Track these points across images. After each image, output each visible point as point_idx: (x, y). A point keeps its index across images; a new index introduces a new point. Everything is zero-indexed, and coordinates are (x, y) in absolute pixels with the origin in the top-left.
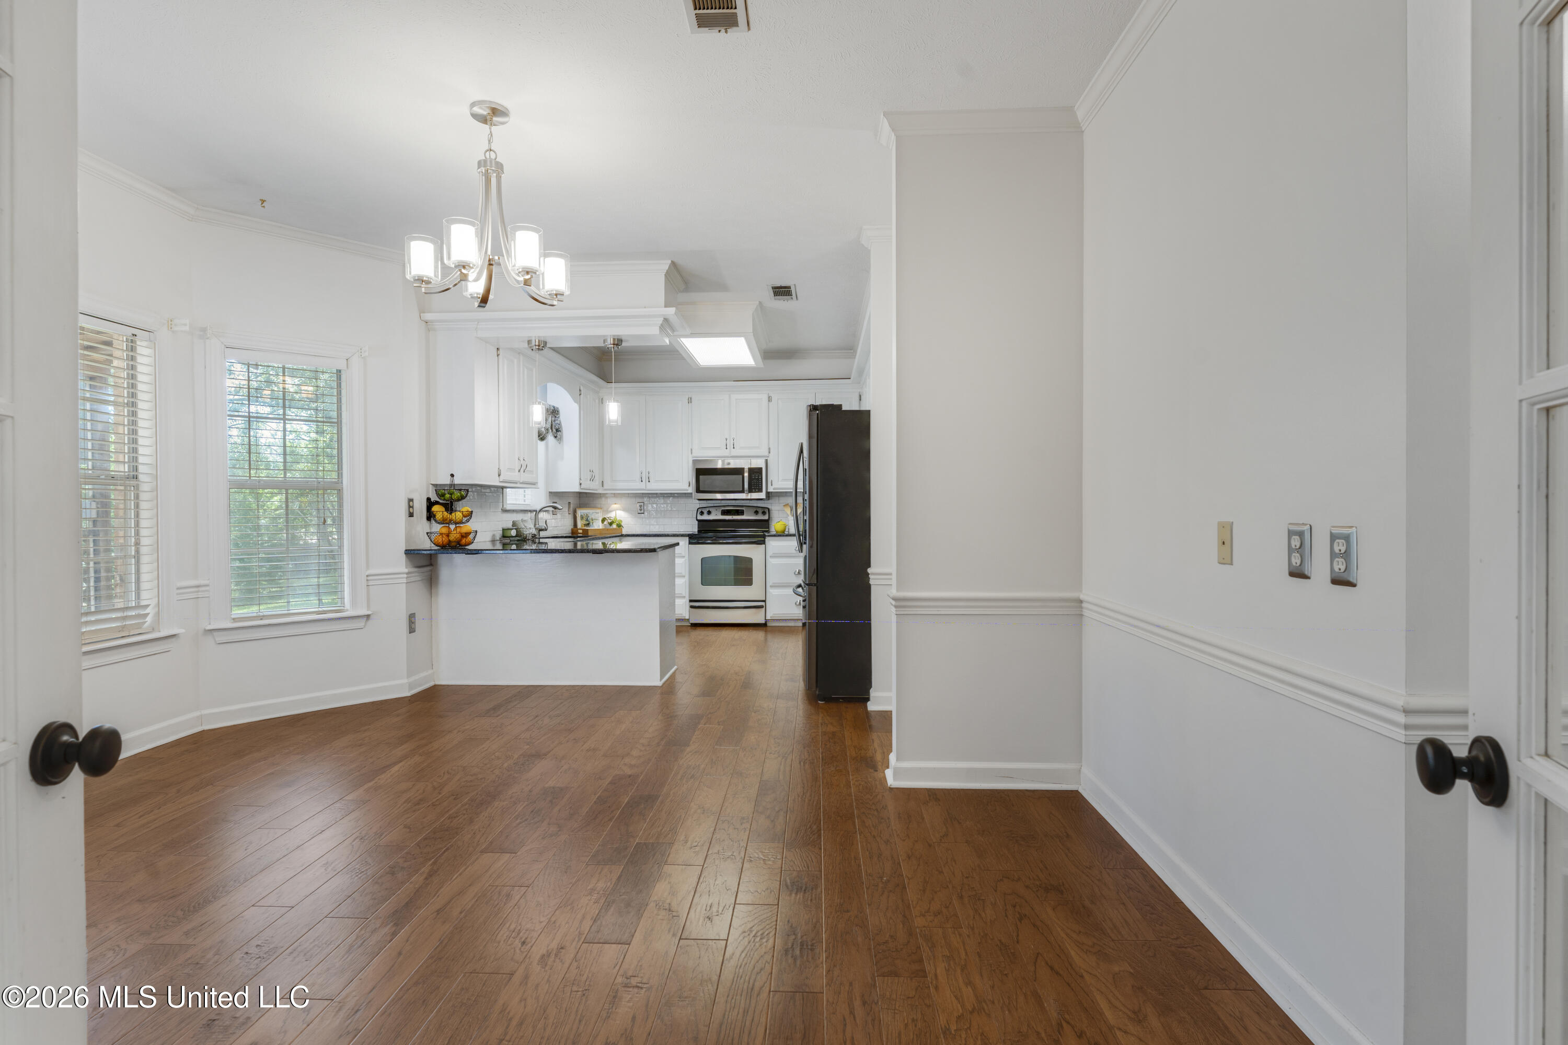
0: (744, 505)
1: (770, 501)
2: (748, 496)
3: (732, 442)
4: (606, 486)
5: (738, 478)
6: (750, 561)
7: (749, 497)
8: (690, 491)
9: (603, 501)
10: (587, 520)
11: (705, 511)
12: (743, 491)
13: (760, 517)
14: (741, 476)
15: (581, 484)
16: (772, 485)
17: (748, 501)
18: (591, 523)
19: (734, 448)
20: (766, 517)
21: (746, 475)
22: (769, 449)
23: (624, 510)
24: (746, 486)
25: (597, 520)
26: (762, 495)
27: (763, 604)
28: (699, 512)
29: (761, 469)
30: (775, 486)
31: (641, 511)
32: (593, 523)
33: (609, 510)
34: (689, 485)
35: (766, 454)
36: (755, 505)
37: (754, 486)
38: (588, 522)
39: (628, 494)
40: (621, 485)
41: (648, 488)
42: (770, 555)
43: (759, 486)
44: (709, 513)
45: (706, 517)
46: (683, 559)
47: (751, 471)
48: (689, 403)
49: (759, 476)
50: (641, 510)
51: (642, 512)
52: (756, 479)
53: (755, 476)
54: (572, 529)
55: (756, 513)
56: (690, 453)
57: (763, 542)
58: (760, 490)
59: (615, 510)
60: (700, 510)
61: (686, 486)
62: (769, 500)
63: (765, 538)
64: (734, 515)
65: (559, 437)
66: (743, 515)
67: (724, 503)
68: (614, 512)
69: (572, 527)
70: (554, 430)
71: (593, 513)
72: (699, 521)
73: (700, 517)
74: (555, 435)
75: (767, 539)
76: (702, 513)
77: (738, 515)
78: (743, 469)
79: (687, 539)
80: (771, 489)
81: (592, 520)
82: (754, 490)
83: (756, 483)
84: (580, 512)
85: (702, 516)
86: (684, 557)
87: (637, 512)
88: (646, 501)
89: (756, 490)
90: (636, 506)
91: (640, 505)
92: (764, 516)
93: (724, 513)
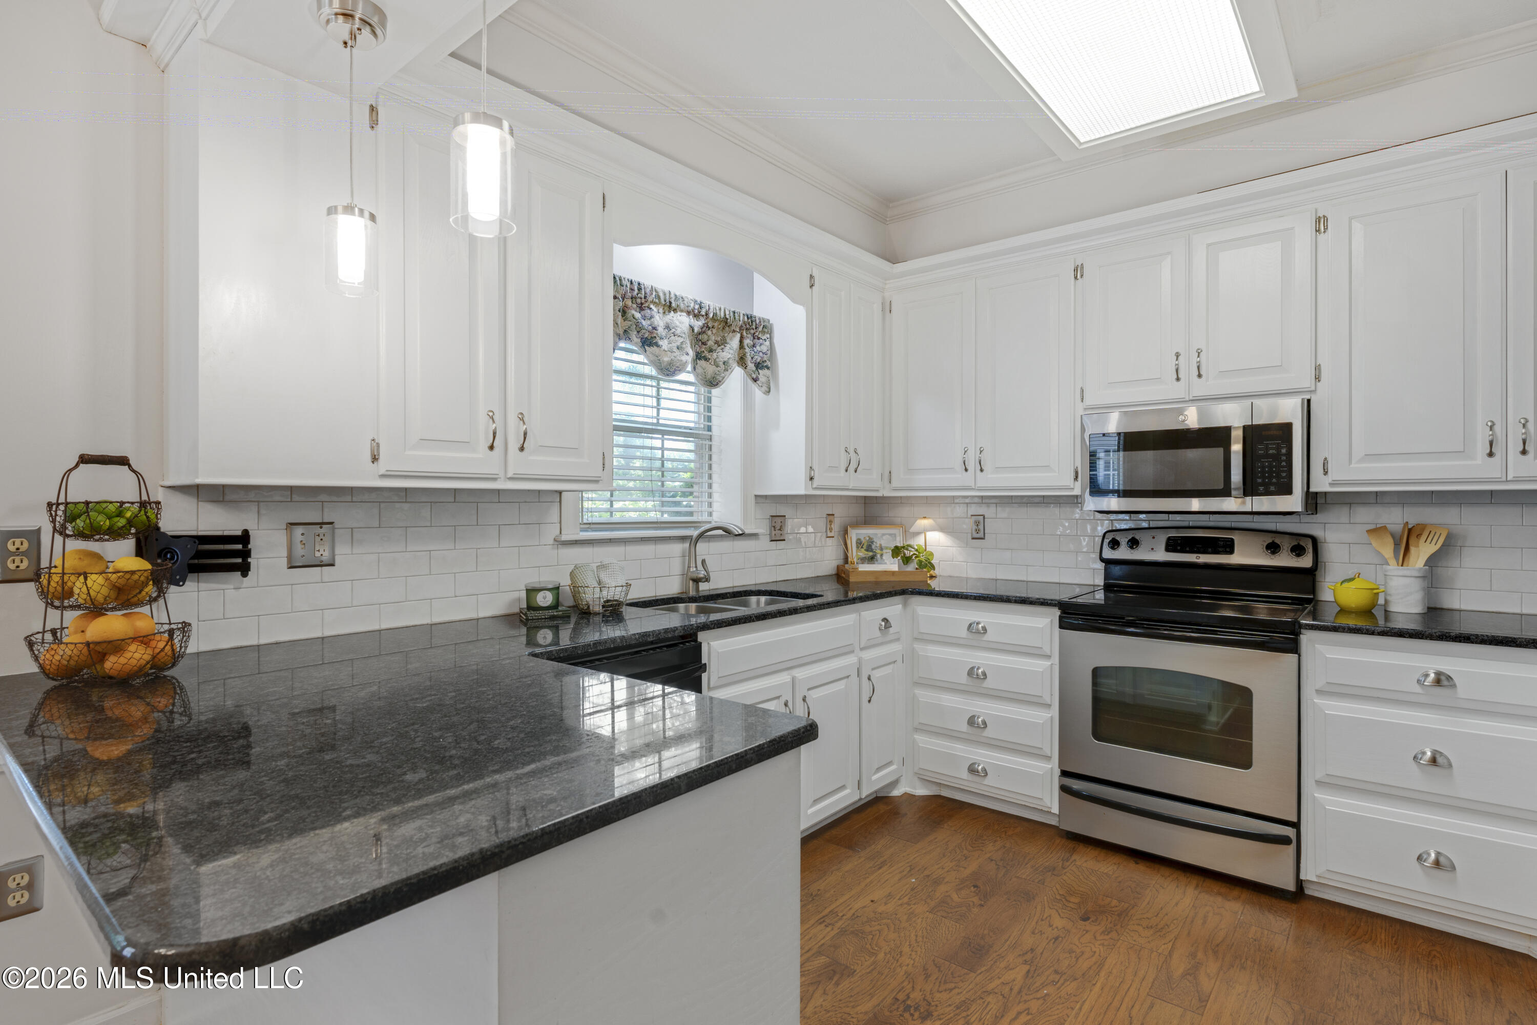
0: (1234, 525)
1: (1319, 517)
2: (1244, 503)
3: (1195, 359)
4: (895, 484)
5: (1212, 455)
6: (1243, 695)
7: (1248, 508)
8: (1077, 491)
9: (903, 513)
10: (869, 548)
11: (1125, 540)
12: (1225, 492)
13: (1284, 560)
14: (1221, 450)
15: (811, 479)
16: (1326, 473)
17: (1250, 517)
18: (879, 556)
19: (1200, 376)
20: (1306, 562)
21: (1237, 448)
22: (1318, 368)
23: (942, 529)
24: (1236, 476)
26: (1294, 502)
27: (1290, 832)
28: (1106, 541)
29: (1287, 428)
30: (1334, 475)
31: (978, 534)
32: (882, 555)
33: (910, 530)
34: (1076, 478)
35: (1307, 382)
36: (1271, 526)
37: (1264, 477)
38: (871, 554)
40: (927, 480)
41: (980, 484)
42: (1317, 688)
43: (1280, 477)
44: (1134, 543)
45: (1123, 553)
46: (1047, 663)
47: (1253, 434)
48: (1076, 278)
49: (1278, 448)
50: (977, 531)
51: (981, 535)
52: (1272, 456)
53: (1267, 449)
54: (838, 567)
55: (1273, 548)
56: (1080, 400)
57: (1293, 647)
58: (1287, 490)
59: (924, 531)
60: (1110, 537)
61: (1068, 480)
62: (1316, 511)
63: (1297, 634)
64: (1206, 552)
65: (762, 379)
66: (1232, 551)
67: (1177, 520)
68: (923, 535)
69: (841, 562)
70: (751, 366)
71: (884, 535)
72: (1108, 562)
73: (1108, 554)
74: (754, 376)
75: (1307, 639)
76: (1115, 544)
77: (1216, 552)
78: (1227, 430)
79: (1056, 612)
80: (1320, 484)
81: (882, 549)
82: (1261, 488)
83: (1271, 467)
84: (854, 534)
85: (1113, 552)
86: (1048, 657)
87: (970, 537)
88: (989, 512)
89: (1272, 488)
90: (968, 525)
91: (977, 523)
92: (1300, 559)
93: (1173, 545)
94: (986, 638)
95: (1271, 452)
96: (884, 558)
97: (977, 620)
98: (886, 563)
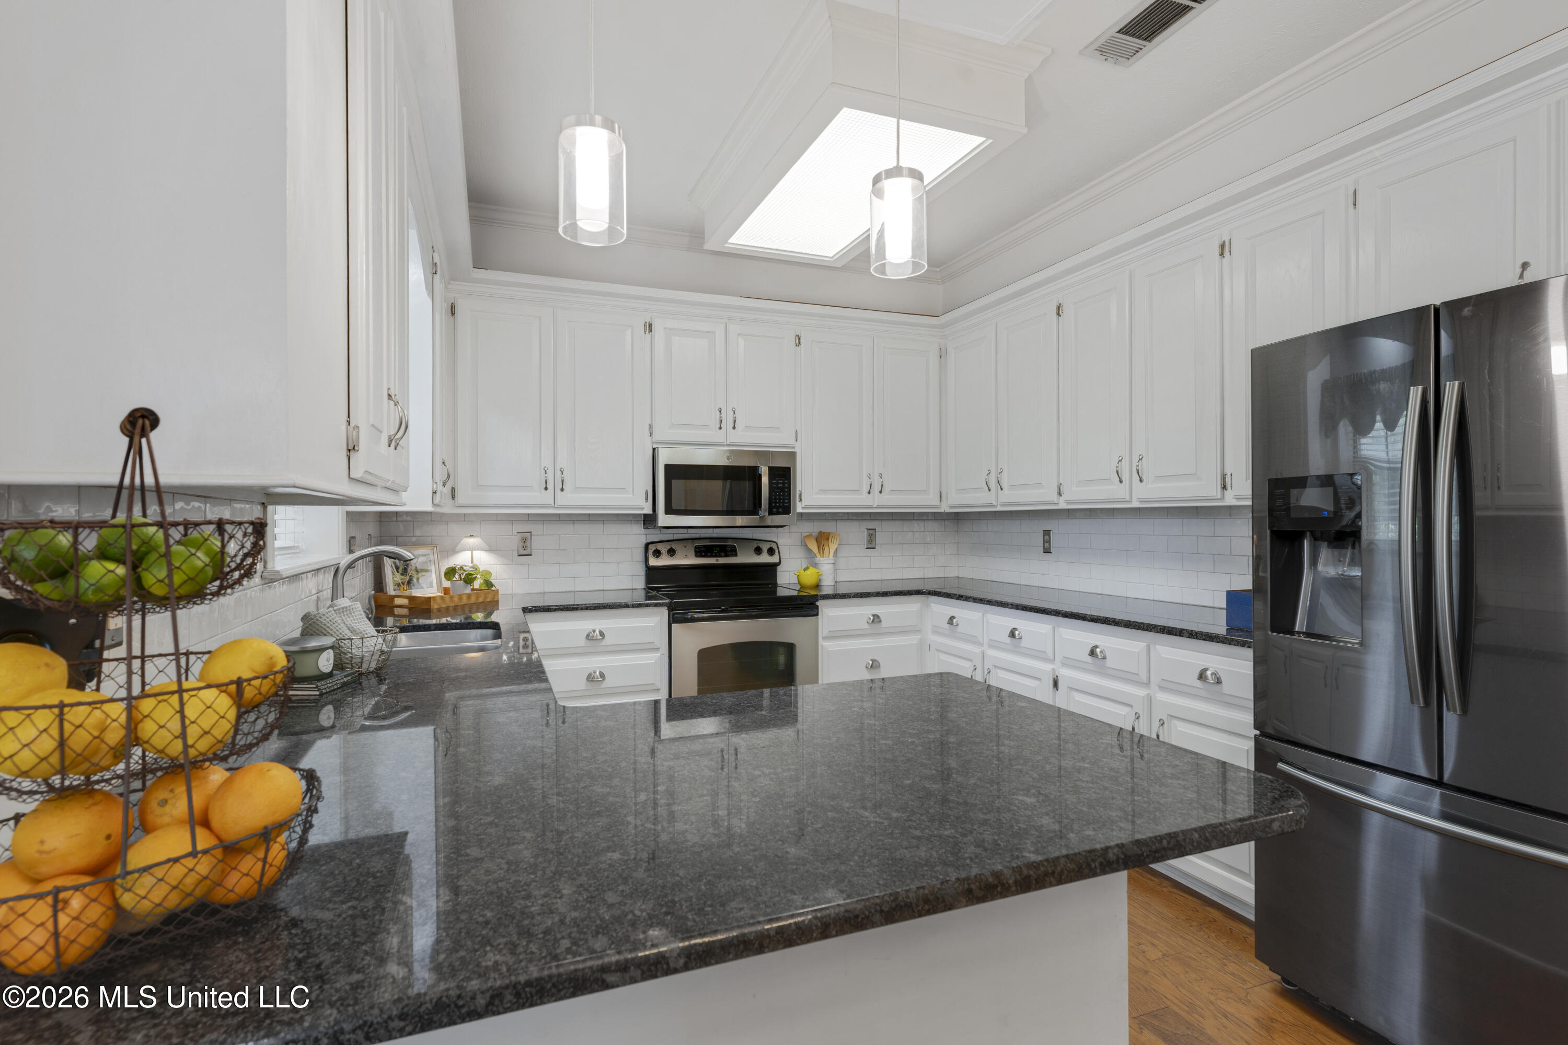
4: (461, 498)
7: (762, 524)
8: (647, 511)
9: (449, 529)
10: (406, 572)
11: (663, 548)
12: (751, 512)
13: (762, 559)
15: (434, 492)
16: (800, 500)
18: (415, 580)
19: (734, 428)
20: (776, 559)
21: (765, 479)
22: (797, 433)
23: (491, 548)
24: (765, 501)
25: (426, 571)
28: (653, 553)
29: (788, 470)
30: (806, 501)
31: (525, 550)
32: (418, 579)
33: (457, 549)
34: (646, 499)
35: (792, 441)
37: (776, 503)
38: (407, 578)
39: (497, 514)
40: (495, 497)
41: (559, 502)
43: (784, 502)
44: (670, 554)
45: (665, 561)
46: (658, 655)
47: (772, 473)
48: (645, 332)
49: (784, 484)
50: (525, 548)
51: (527, 552)
52: (781, 488)
53: (778, 483)
55: (758, 551)
56: (649, 434)
58: (788, 511)
59: (473, 551)
60: (652, 548)
61: (639, 501)
64: (720, 556)
66: (736, 555)
68: (474, 555)
71: (423, 556)
72: (650, 569)
73: (653, 562)
75: (823, 606)
76: (657, 554)
77: (724, 555)
78: (758, 467)
80: (800, 509)
81: (422, 573)
82: (775, 510)
83: (780, 495)
85: (657, 560)
86: (657, 649)
87: (515, 553)
88: (536, 529)
89: (780, 510)
90: (514, 542)
91: (524, 541)
92: (773, 557)
93: (701, 552)
94: (604, 643)
95: (780, 485)
96: (420, 581)
97: (593, 627)
98: (422, 588)
